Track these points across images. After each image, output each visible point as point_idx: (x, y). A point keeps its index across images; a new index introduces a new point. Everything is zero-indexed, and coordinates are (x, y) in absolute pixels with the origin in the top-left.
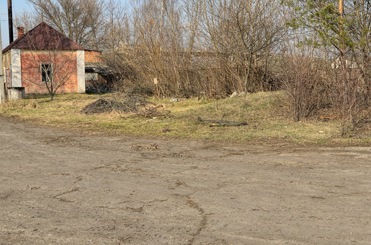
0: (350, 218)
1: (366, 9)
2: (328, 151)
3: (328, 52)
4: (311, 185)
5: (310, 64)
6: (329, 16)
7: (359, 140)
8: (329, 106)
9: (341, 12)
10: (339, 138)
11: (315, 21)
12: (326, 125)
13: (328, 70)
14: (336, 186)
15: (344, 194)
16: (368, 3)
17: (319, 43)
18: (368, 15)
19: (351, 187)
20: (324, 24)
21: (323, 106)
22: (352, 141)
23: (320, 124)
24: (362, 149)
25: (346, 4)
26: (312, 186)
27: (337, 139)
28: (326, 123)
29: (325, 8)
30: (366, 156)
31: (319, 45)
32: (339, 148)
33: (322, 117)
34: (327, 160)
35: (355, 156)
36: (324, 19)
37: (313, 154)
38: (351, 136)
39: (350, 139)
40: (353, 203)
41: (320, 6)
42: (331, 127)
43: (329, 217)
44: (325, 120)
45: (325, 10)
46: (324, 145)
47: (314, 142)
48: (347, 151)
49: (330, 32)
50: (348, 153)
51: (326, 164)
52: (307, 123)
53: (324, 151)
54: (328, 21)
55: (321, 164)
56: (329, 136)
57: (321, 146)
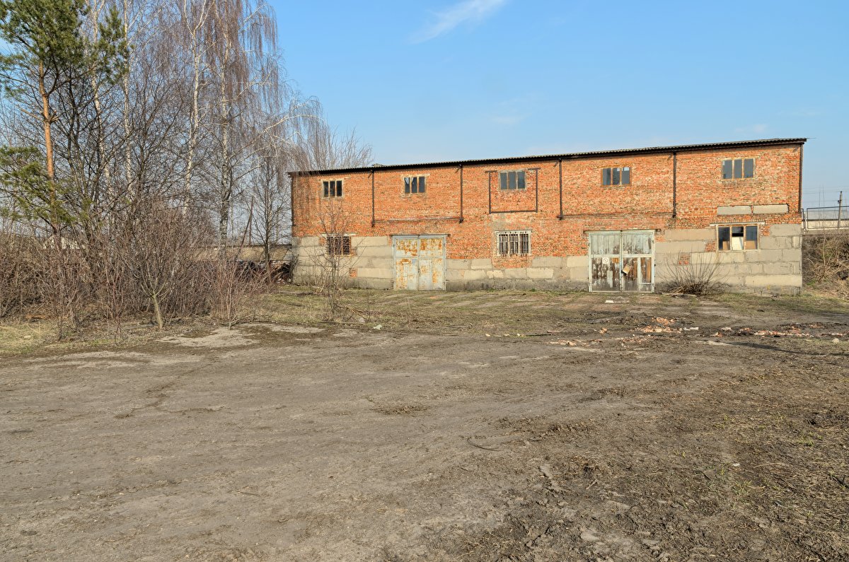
0: (71, 452)
1: (87, 175)
2: (37, 363)
3: (34, 227)
4: (9, 416)
5: (7, 243)
6: (34, 178)
7: (84, 344)
8: (38, 300)
9: (51, 175)
10: (55, 343)
11: (11, 183)
12: (35, 327)
13: (34, 250)
14: (50, 411)
15: (62, 420)
16: (90, 167)
17: (20, 214)
18: (90, 183)
19: (71, 409)
20: (27, 188)
21: (29, 301)
22: (74, 346)
23: (25, 327)
24: (88, 355)
25: (59, 166)
26: (12, 416)
27: (51, 345)
28: (35, 324)
29: (26, 167)
30: (94, 363)
31: (20, 217)
32: (55, 358)
33: (29, 317)
34: (36, 376)
35: (79, 365)
36: (26, 181)
37: (14, 370)
38: (72, 340)
39: (71, 344)
40: (74, 430)
41: (19, 163)
42: (42, 328)
43: (39, 457)
44: (34, 320)
45: (27, 170)
46: (32, 356)
47: (15, 352)
48: (68, 360)
49: (36, 200)
50: (68, 363)
51: (35, 382)
52: (4, 326)
53: (31, 363)
54: (32, 186)
55: (27, 383)
56: (40, 342)
57: (26, 357)
